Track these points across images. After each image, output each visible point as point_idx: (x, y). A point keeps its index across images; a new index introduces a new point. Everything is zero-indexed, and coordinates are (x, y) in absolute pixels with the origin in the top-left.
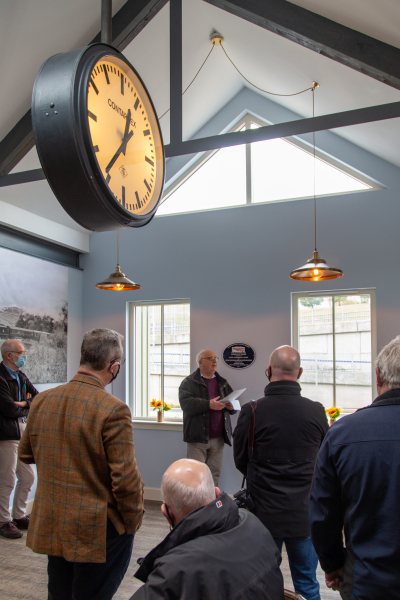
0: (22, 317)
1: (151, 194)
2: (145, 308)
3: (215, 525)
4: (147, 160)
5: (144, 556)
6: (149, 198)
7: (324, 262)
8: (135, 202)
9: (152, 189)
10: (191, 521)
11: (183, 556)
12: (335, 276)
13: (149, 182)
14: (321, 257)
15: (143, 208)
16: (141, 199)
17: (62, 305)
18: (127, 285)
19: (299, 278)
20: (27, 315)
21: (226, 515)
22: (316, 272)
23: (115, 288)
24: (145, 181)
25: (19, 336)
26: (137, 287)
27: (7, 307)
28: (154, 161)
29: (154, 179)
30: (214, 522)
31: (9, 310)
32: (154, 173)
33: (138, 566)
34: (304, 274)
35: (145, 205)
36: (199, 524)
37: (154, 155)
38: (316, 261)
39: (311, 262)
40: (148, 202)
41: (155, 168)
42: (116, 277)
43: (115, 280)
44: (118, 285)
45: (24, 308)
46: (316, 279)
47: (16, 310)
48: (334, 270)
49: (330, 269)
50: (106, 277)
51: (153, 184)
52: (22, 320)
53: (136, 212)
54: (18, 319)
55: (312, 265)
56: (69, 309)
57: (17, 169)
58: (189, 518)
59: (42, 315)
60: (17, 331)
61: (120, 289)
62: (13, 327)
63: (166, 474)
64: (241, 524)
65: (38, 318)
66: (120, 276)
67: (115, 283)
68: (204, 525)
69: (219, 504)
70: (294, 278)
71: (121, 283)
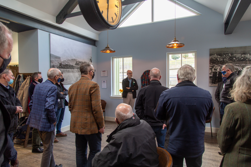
0: (77, 62)
1: (117, 18)
2: (118, 59)
3: (132, 125)
4: (116, 6)
5: (109, 135)
6: (117, 19)
7: (178, 41)
8: (112, 21)
9: (118, 16)
10: (124, 123)
11: (121, 134)
12: (182, 46)
13: (117, 14)
14: (177, 40)
15: (114, 23)
16: (114, 20)
17: (90, 58)
18: (111, 51)
19: (169, 47)
20: (79, 61)
21: (136, 121)
22: (175, 45)
23: (107, 52)
24: (115, 14)
25: (76, 68)
26: (114, 51)
27: (72, 59)
28: (118, 6)
29: (118, 13)
30: (132, 124)
31: (72, 60)
32: (118, 11)
33: (107, 138)
34: (171, 46)
35: (115, 22)
36: (127, 124)
37: (118, 4)
38: (175, 41)
39: (173, 41)
40: (116, 21)
41: (119, 9)
42: (107, 48)
43: (107, 49)
44: (108, 51)
45: (77, 59)
46: (175, 47)
47: (75, 60)
48: (181, 44)
49: (180, 44)
50: (104, 48)
51: (118, 15)
52: (77, 63)
53: (112, 24)
54: (75, 62)
55: (174, 43)
56: (92, 59)
57: (73, 12)
58: (124, 122)
59: (83, 61)
60: (75, 66)
61: (109, 52)
62: (74, 65)
63: (117, 108)
64: (141, 124)
65: (82, 62)
66: (109, 48)
67: (107, 50)
68: (129, 124)
69: (134, 118)
70: (167, 47)
71: (109, 50)
